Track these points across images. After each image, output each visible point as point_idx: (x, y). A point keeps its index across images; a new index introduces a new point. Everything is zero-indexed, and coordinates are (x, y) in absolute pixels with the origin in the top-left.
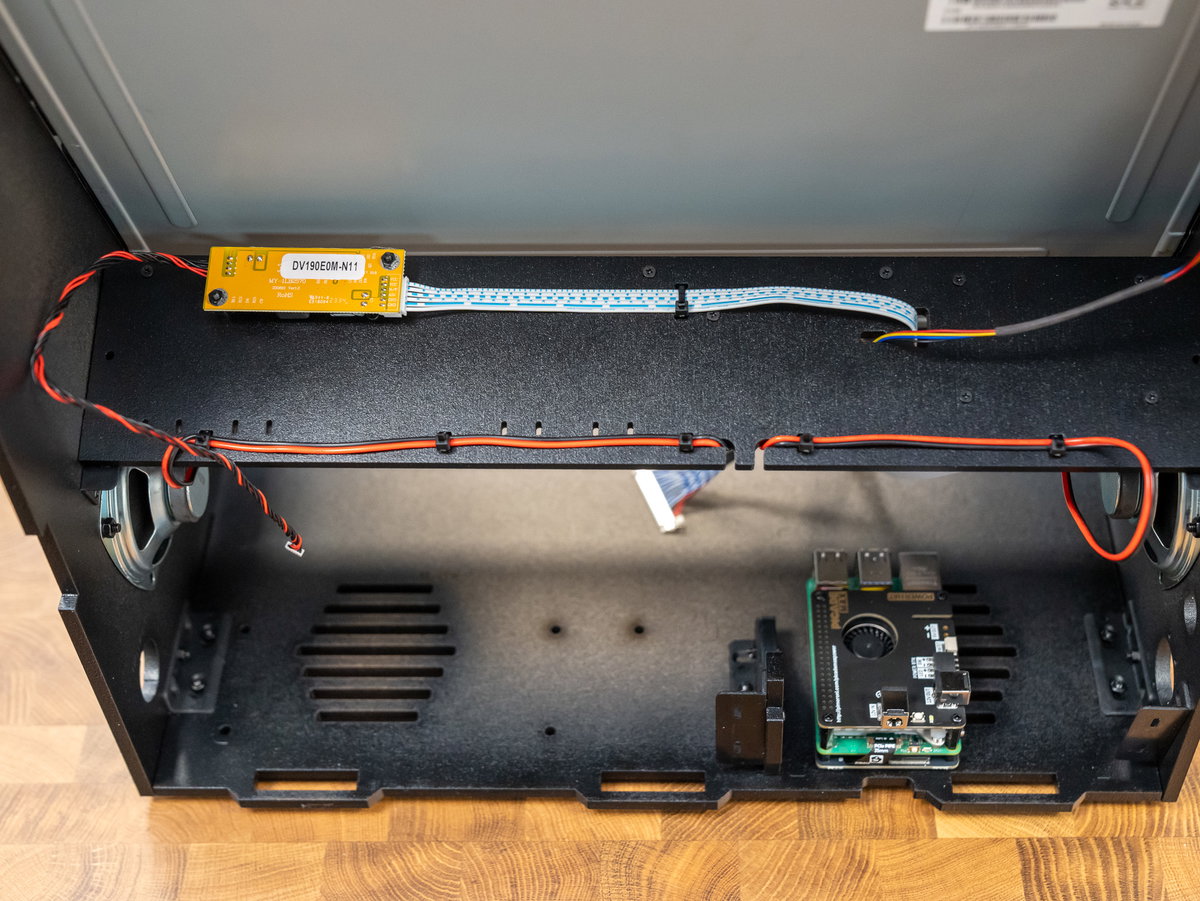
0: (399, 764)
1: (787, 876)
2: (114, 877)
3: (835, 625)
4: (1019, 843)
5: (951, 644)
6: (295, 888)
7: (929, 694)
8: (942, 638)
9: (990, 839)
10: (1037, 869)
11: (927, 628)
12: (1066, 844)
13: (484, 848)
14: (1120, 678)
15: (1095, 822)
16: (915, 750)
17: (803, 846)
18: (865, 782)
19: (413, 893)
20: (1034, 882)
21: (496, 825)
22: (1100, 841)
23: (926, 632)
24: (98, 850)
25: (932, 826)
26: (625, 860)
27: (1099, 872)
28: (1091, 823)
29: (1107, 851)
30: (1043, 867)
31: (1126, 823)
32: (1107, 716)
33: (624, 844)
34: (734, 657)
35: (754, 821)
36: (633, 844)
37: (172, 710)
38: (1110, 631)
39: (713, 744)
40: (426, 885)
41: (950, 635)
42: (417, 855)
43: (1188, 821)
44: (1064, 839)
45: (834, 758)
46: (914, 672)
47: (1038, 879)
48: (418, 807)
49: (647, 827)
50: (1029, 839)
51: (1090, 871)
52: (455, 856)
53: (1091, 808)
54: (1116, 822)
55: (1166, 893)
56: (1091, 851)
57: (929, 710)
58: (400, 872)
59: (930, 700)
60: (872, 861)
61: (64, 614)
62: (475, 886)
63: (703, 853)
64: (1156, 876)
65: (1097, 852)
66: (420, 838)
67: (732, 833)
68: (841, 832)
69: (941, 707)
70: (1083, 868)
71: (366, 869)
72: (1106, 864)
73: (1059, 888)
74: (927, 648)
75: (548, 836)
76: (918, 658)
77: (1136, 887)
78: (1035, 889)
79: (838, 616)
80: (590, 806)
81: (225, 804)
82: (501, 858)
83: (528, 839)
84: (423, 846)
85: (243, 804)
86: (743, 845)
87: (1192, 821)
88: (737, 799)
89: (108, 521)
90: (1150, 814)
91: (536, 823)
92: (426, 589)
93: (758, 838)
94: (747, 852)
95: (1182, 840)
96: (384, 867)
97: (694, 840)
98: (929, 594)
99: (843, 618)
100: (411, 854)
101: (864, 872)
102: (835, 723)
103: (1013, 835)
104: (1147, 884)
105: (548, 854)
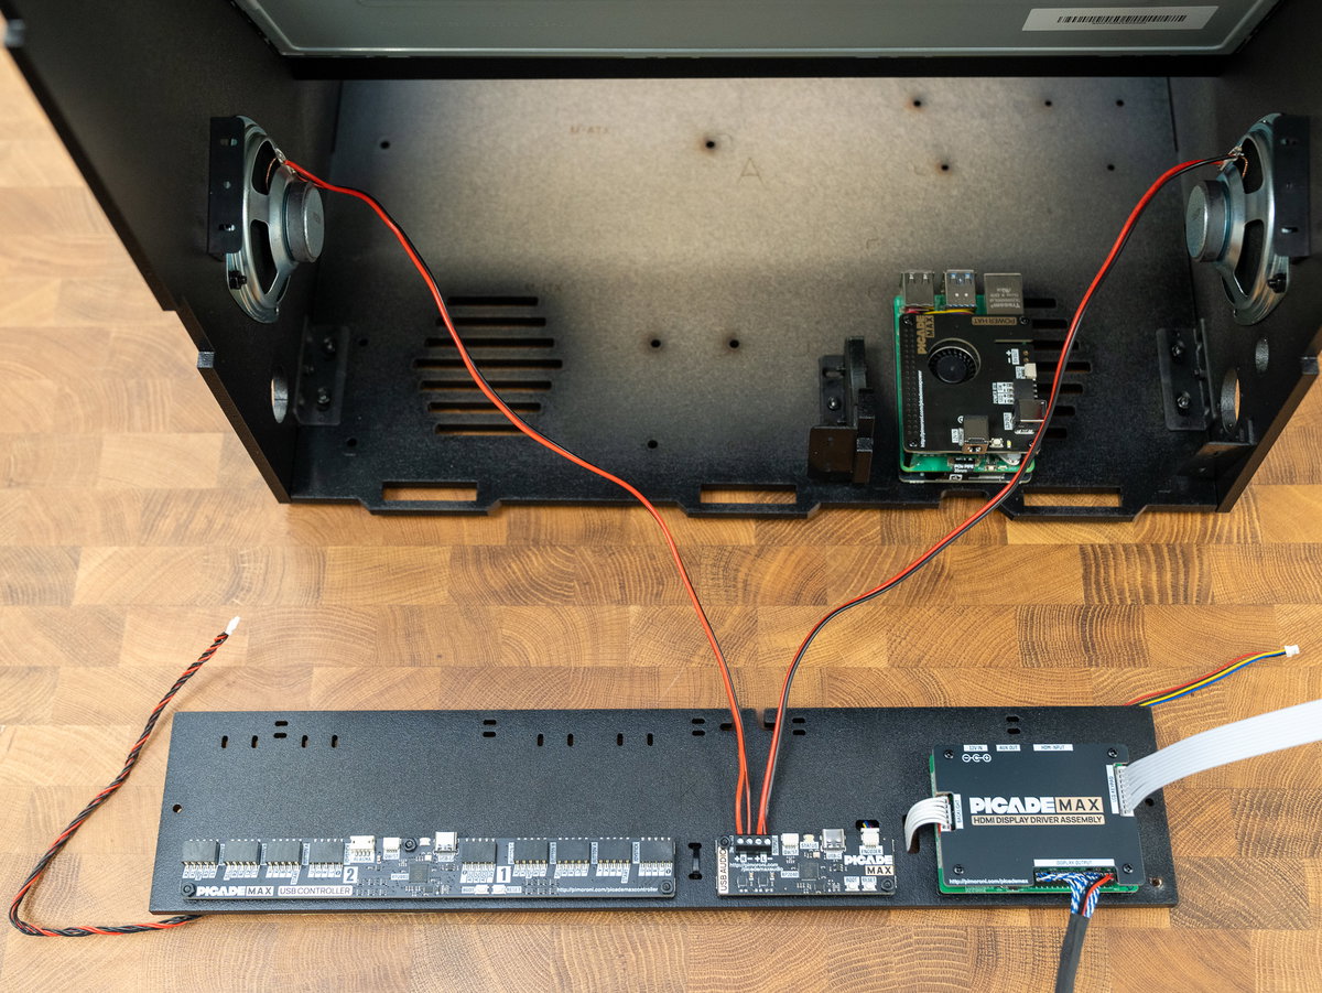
0: (514, 475)
1: (869, 579)
2: (261, 577)
3: (922, 350)
4: (1082, 548)
5: (1030, 371)
6: (425, 588)
7: (1008, 421)
8: (1022, 364)
9: (1056, 545)
10: (1098, 572)
11: (1008, 353)
12: (1124, 551)
13: (594, 552)
14: (1187, 395)
15: (1152, 530)
16: (991, 468)
17: (885, 551)
18: (943, 494)
19: (532, 594)
20: (1094, 586)
21: (604, 530)
22: (1157, 548)
23: (1008, 356)
24: (245, 552)
25: (1004, 533)
26: (722, 564)
27: (1154, 577)
28: (1149, 530)
29: (1162, 557)
30: (1102, 571)
31: (1182, 530)
32: (1171, 431)
33: (722, 548)
34: (824, 371)
35: (840, 528)
36: (730, 548)
37: (302, 423)
38: (1180, 348)
39: (805, 457)
40: (543, 587)
41: (1030, 362)
42: (534, 559)
43: (1239, 528)
44: (1124, 546)
45: (916, 475)
46: (995, 397)
47: (1097, 583)
48: (533, 513)
49: (744, 533)
50: (1092, 545)
51: (1145, 576)
52: (568, 559)
53: (1150, 517)
54: (1173, 530)
55: (1213, 597)
56: (1148, 557)
57: (1007, 435)
58: (519, 574)
59: (1008, 425)
60: (947, 565)
61: (202, 370)
62: (587, 587)
63: (793, 557)
64: (1205, 580)
65: (1152, 558)
66: (536, 543)
67: (820, 538)
68: (919, 538)
69: (1019, 432)
70: (1139, 572)
71: (488, 571)
72: (1160, 569)
73: (1116, 591)
74: (1007, 374)
75: (652, 540)
76: (999, 384)
77: (1186, 590)
78: (1094, 592)
79: (924, 340)
80: (690, 515)
81: (356, 509)
82: (610, 561)
83: (634, 543)
84: (539, 550)
85: (373, 513)
86: (830, 550)
87: (1242, 530)
88: (826, 507)
89: (235, 273)
90: (1204, 522)
91: (641, 527)
92: (532, 301)
93: (844, 544)
94: (833, 557)
95: (1232, 547)
96: (505, 569)
97: (785, 545)
98: (1011, 319)
99: (929, 342)
100: (528, 556)
101: (940, 576)
102: (919, 448)
103: (1077, 542)
104: (1196, 588)
105: (652, 558)
